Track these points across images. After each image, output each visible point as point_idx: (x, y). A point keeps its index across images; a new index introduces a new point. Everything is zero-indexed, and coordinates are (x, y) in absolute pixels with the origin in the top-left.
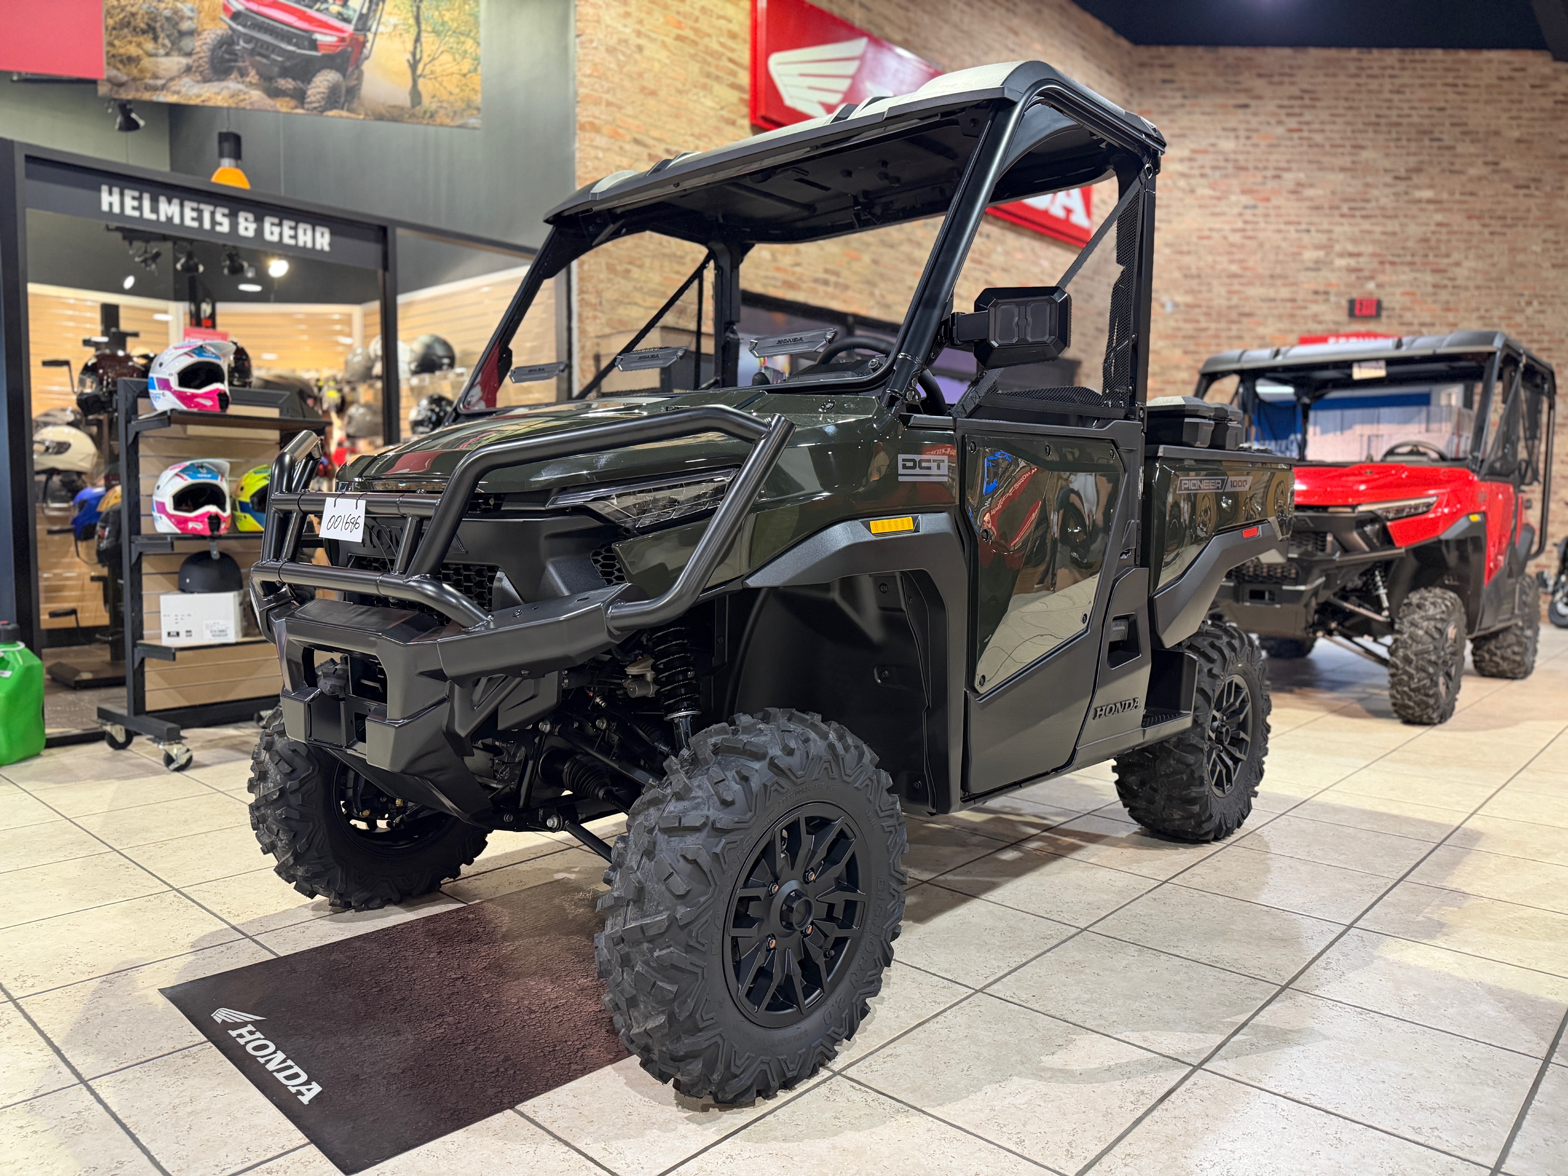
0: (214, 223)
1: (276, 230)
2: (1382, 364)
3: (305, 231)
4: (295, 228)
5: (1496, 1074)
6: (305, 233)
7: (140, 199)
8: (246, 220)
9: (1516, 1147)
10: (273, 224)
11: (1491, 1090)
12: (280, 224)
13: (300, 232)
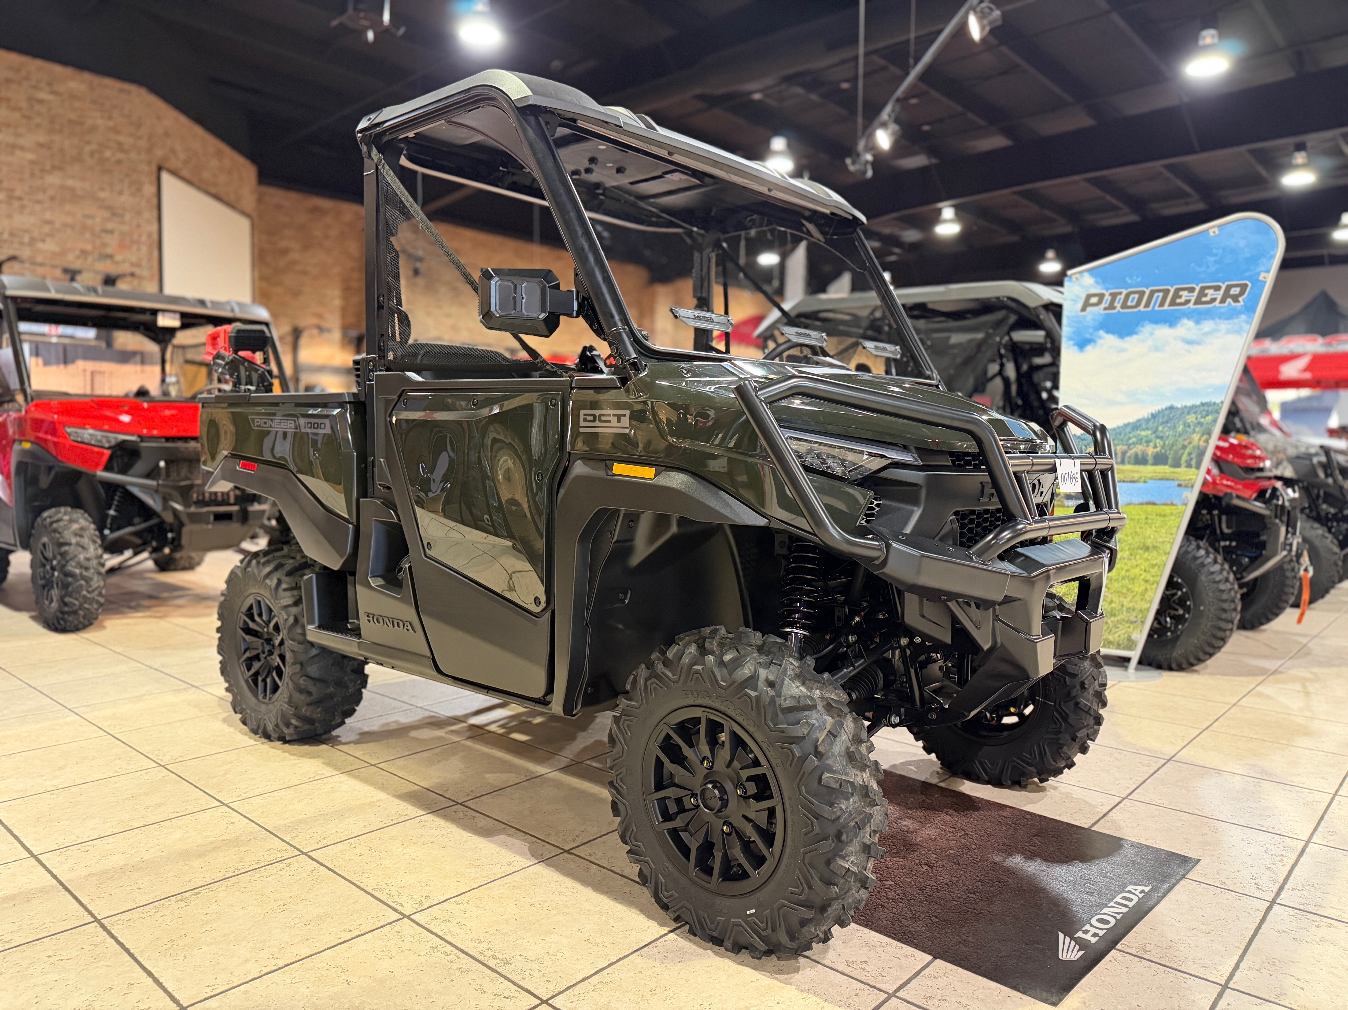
2: (178, 316)
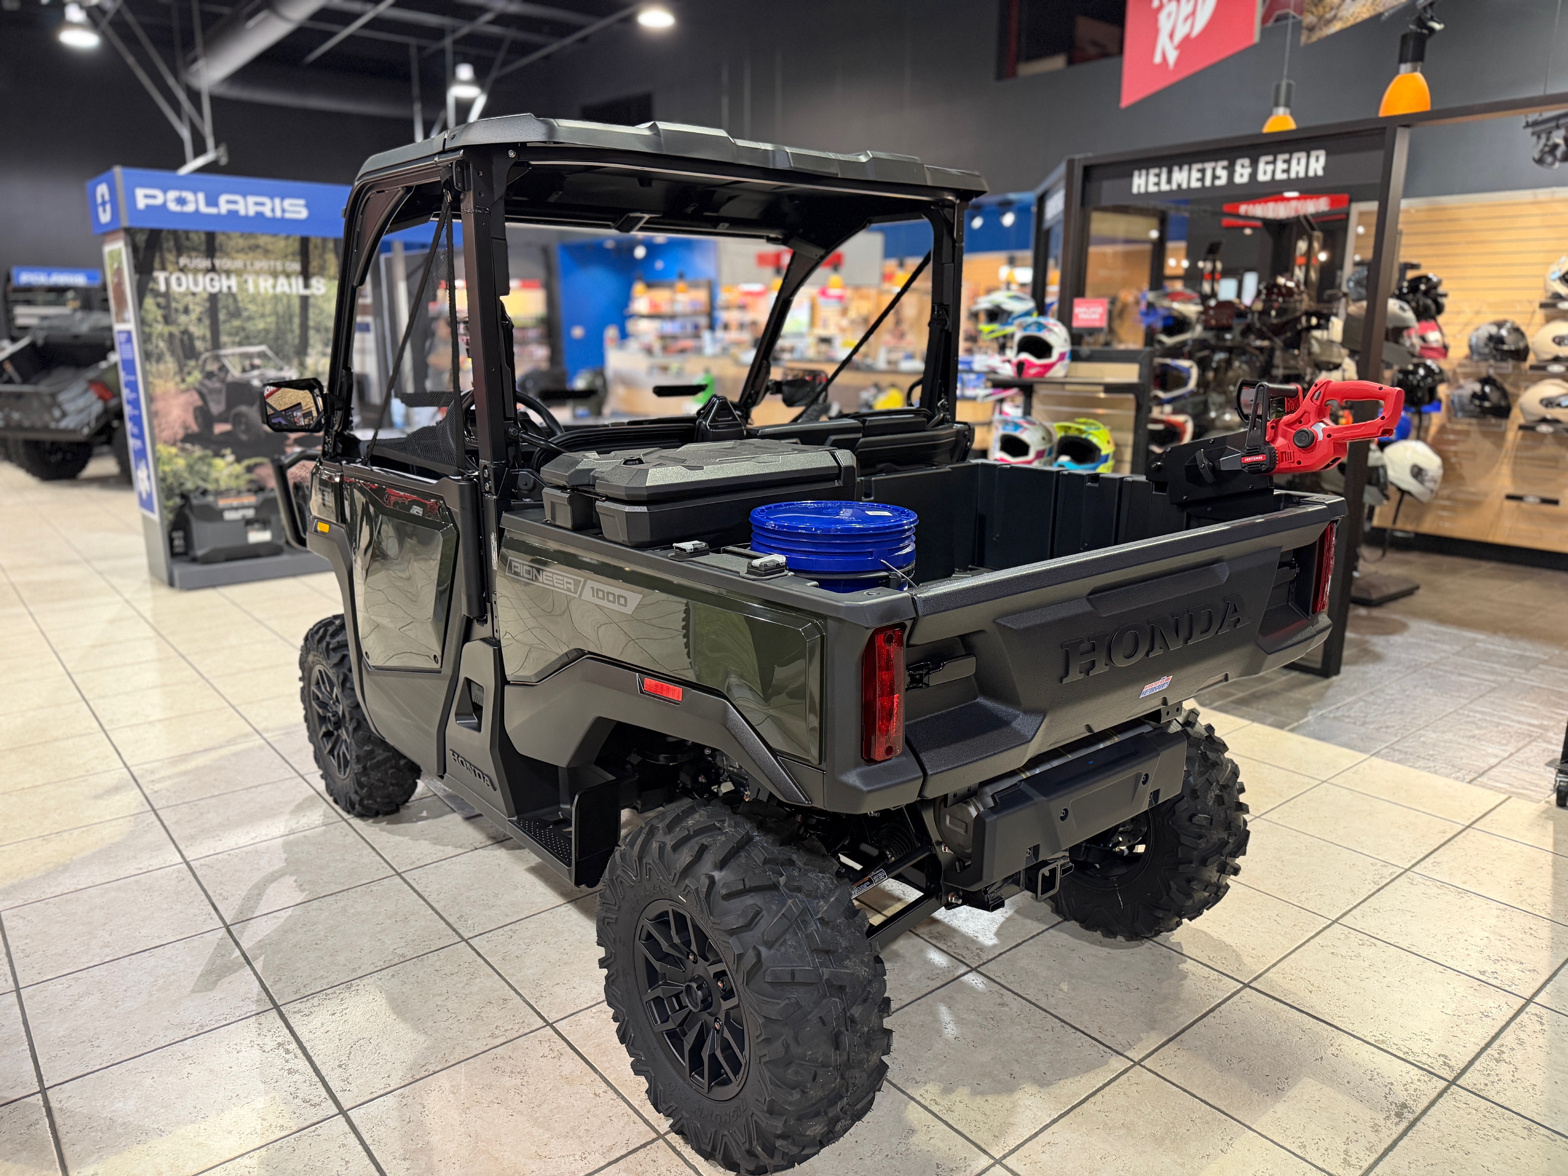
0: (1215, 177)
1: (1270, 168)
3: (1299, 160)
4: (1288, 161)
5: (67, 1050)
6: (1298, 163)
7: (1158, 175)
8: (1243, 166)
9: (17, 1008)
10: (1267, 163)
11: (60, 1034)
12: (1274, 162)
13: (1294, 162)
